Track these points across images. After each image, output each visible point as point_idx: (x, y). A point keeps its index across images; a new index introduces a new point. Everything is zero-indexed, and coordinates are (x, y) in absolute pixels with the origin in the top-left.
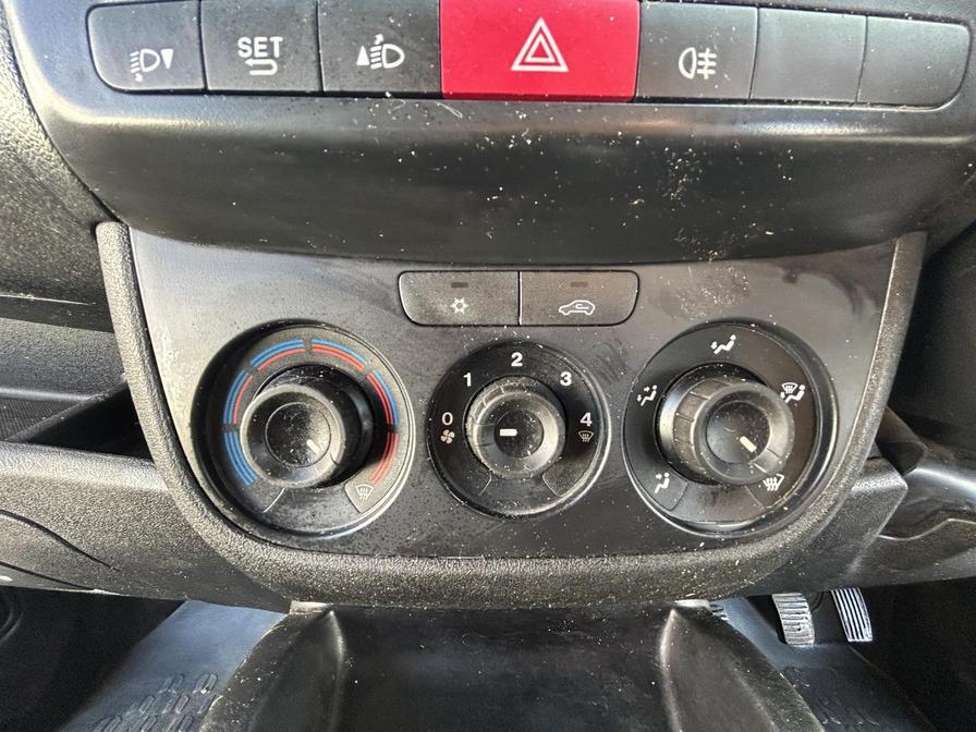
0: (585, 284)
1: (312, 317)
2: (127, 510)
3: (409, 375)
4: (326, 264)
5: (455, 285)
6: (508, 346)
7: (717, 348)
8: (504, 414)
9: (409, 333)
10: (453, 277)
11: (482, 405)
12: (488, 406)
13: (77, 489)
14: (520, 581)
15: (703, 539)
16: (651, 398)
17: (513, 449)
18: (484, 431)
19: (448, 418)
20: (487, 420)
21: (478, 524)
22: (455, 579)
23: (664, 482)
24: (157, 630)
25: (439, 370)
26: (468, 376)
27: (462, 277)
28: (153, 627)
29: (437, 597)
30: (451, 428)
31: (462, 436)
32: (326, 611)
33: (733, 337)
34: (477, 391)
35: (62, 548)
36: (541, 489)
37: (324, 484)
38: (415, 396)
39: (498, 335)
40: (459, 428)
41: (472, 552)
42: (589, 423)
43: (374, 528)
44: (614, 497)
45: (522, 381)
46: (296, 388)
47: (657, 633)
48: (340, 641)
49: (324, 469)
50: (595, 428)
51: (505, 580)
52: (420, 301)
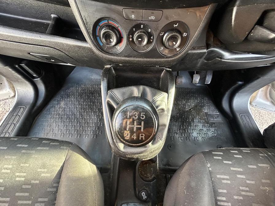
0: (153, 13)
1: (109, 17)
2: (77, 49)
3: (125, 29)
4: (110, 6)
5: (132, 12)
6: (140, 24)
7: (175, 26)
8: (139, 37)
9: (125, 21)
10: (132, 10)
11: (136, 35)
12: (137, 35)
13: (67, 45)
14: (140, 61)
15: (165, 57)
16: (162, 34)
17: (140, 42)
18: (136, 39)
19: (131, 36)
20: (137, 37)
21: (135, 53)
22: (132, 60)
23: (162, 48)
24: (69, 76)
25: (130, 28)
26: (134, 29)
27: (134, 10)
28: (68, 75)
29: (129, 63)
30: (131, 38)
31: (133, 39)
32: (111, 67)
33: (178, 24)
34: (135, 31)
35: (66, 55)
36: (144, 48)
37: (114, 46)
38: (126, 33)
39: (139, 22)
40: (132, 38)
41: (134, 57)
42: (152, 38)
43: (121, 53)
44: (154, 50)
45: (142, 30)
46: (108, 30)
47: (162, 73)
48: (114, 71)
49: (113, 44)
50: (153, 39)
51: (138, 61)
52: (126, 15)
